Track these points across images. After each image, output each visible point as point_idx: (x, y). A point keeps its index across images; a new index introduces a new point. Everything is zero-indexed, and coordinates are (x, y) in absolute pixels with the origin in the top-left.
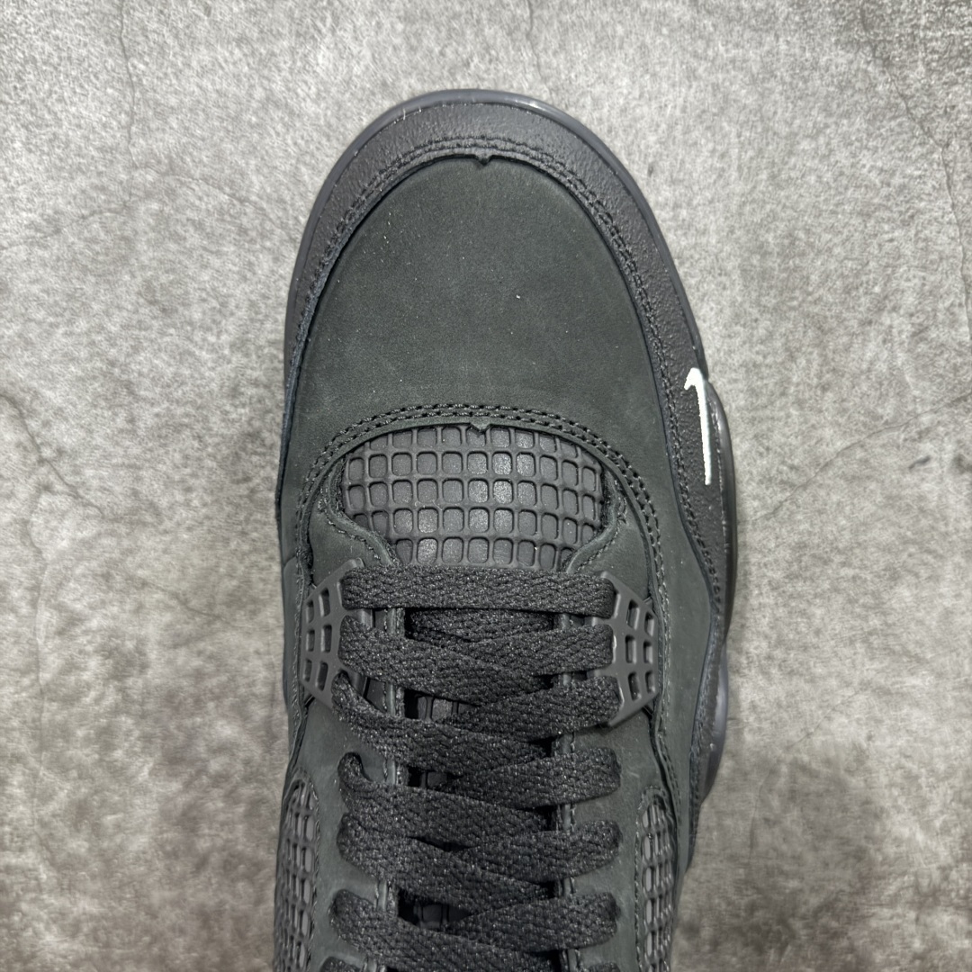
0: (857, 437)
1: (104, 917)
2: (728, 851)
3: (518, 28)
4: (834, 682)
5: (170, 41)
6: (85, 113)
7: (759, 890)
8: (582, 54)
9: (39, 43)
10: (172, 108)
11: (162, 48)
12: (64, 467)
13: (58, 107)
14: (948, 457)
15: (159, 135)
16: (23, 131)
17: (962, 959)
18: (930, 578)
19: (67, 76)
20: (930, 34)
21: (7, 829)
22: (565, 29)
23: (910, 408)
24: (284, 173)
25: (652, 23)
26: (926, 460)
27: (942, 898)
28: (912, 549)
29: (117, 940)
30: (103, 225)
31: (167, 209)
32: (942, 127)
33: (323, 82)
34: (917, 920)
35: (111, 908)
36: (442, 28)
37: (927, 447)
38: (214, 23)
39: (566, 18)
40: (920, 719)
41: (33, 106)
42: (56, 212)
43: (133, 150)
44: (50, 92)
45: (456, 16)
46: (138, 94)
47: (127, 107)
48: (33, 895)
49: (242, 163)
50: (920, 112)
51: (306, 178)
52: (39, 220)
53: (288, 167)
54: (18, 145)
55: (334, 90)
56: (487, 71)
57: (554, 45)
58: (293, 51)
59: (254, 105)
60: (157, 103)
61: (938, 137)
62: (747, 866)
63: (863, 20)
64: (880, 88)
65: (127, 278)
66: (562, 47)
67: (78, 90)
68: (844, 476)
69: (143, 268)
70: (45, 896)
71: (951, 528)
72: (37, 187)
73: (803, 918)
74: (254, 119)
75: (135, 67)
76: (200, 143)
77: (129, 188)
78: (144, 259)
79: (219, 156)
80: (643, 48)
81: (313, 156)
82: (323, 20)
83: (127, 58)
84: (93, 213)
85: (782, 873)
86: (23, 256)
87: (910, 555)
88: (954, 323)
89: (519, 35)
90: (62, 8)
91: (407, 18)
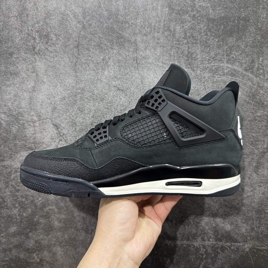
1: (66, 219)
3: (136, 67)
5: (83, 70)
6: (69, 81)
8: (146, 71)
9: (63, 71)
10: (83, 80)
11: (82, 71)
12: (64, 137)
13: (65, 80)
15: (81, 84)
16: (60, 84)
17: (223, 228)
19: (67, 75)
20: (200, 66)
21: (50, 201)
24: (100, 90)
29: (68, 223)
30: (72, 98)
31: (82, 96)
32: (203, 80)
33: (106, 76)
34: (213, 220)
35: (67, 217)
36: (124, 68)
38: (89, 67)
39: (143, 66)
41: (61, 80)
42: (65, 96)
43: (77, 87)
44: (64, 78)
45: (126, 66)
46: (78, 78)
47: (76, 80)
48: (54, 214)
49: (94, 89)
50: (199, 78)
51: (103, 91)
52: (62, 97)
53: (101, 89)
54: (59, 86)
55: (108, 77)
56: (131, 74)
58: (101, 72)
59: (96, 80)
60: (81, 80)
61: (203, 81)
63: (189, 64)
64: (193, 74)
65: (75, 106)
66: (142, 70)
67: (68, 78)
69: (78, 105)
70: (56, 215)
72: (62, 92)
73: (192, 219)
74: (95, 82)
76: (87, 86)
77: (76, 93)
78: (78, 103)
79: (90, 88)
80: (155, 70)
81: (104, 87)
82: (106, 67)
83: (76, 73)
84: (70, 96)
85: (187, 210)
86: (59, 103)
89: (136, 68)
90: (66, 65)
91: (119, 67)
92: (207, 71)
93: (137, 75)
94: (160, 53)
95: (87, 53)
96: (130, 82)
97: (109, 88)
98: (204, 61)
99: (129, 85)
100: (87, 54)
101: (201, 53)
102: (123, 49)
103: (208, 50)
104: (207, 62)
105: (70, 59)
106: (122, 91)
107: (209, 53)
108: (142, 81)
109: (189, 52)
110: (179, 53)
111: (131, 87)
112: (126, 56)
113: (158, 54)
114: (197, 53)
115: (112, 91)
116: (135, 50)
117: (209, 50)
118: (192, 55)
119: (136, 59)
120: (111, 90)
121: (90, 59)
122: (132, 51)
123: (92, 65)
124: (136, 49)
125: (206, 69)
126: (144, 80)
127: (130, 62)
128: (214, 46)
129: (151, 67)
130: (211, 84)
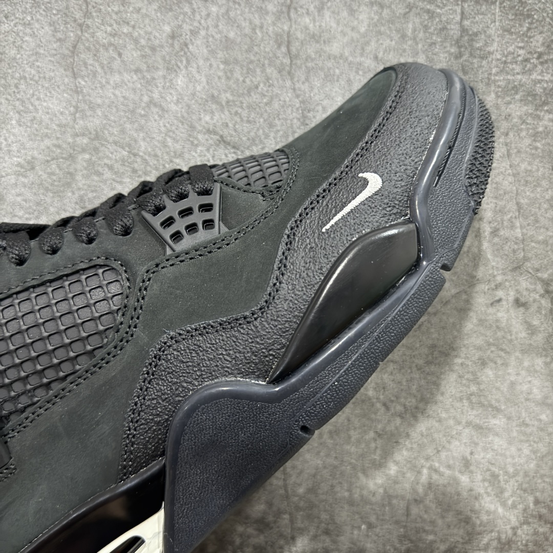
0: (463, 287)
2: (394, 518)
3: (284, 69)
4: (451, 422)
5: (99, 70)
6: (51, 106)
7: (412, 541)
8: (317, 83)
9: (28, 69)
10: (99, 105)
11: (95, 74)
13: (37, 103)
14: (511, 299)
15: (91, 119)
16: (17, 115)
18: (502, 364)
19: (43, 86)
20: (497, 78)
22: (309, 70)
23: (491, 272)
24: (158, 141)
25: (354, 68)
26: (500, 300)
27: (513, 546)
28: (493, 349)
30: (58, 166)
31: (93, 158)
32: (504, 126)
33: (180, 94)
36: (244, 68)
37: (500, 293)
38: (123, 61)
39: (309, 65)
40: (499, 443)
41: (23, 102)
42: (33, 158)
43: (77, 126)
44: (33, 95)
45: (252, 62)
46: (80, 97)
47: (74, 104)
49: (135, 135)
51: (170, 144)
53: (160, 138)
54: (14, 122)
55: (186, 98)
56: (267, 91)
57: (303, 78)
58: (164, 77)
59: (143, 105)
60: (91, 102)
61: (502, 130)
62: (405, 527)
63: (463, 70)
65: (70, 194)
66: (307, 79)
67: (48, 94)
68: (456, 309)
69: (79, 189)
71: (513, 337)
72: (22, 144)
74: (143, 112)
75: (80, 83)
76: (113, 124)
77: (73, 146)
78: (80, 185)
79: (123, 131)
81: (174, 132)
82: (181, 61)
83: (75, 78)
84: (53, 159)
85: (425, 531)
86: (13, 181)
87: (492, 352)
88: (512, 227)
89: (284, 73)
90: (42, 51)
91: (226, 62)
92: (518, 97)
93: (288, 96)
94: (369, 26)
95: (116, 9)
96: (262, 120)
97: (190, 136)
98: (511, 63)
99: (258, 130)
100: (116, 13)
101: (502, 36)
102: (243, 5)
103: (525, 29)
104: (518, 68)
105: (56, 31)
106: (234, 147)
107: (526, 37)
108: (304, 117)
109: (464, 30)
110: (431, 30)
111: (267, 136)
112: (254, 29)
113: (363, 30)
114: (490, 36)
115: (200, 148)
116: (284, 9)
117: (529, 29)
118: (472, 40)
119: (285, 41)
120: (196, 142)
121: (125, 31)
122: (273, 13)
123: (131, 54)
124: (289, 7)
125: (516, 89)
126: (310, 115)
127: (267, 50)
128: (545, 15)
129: (337, 71)
130: (527, 141)
